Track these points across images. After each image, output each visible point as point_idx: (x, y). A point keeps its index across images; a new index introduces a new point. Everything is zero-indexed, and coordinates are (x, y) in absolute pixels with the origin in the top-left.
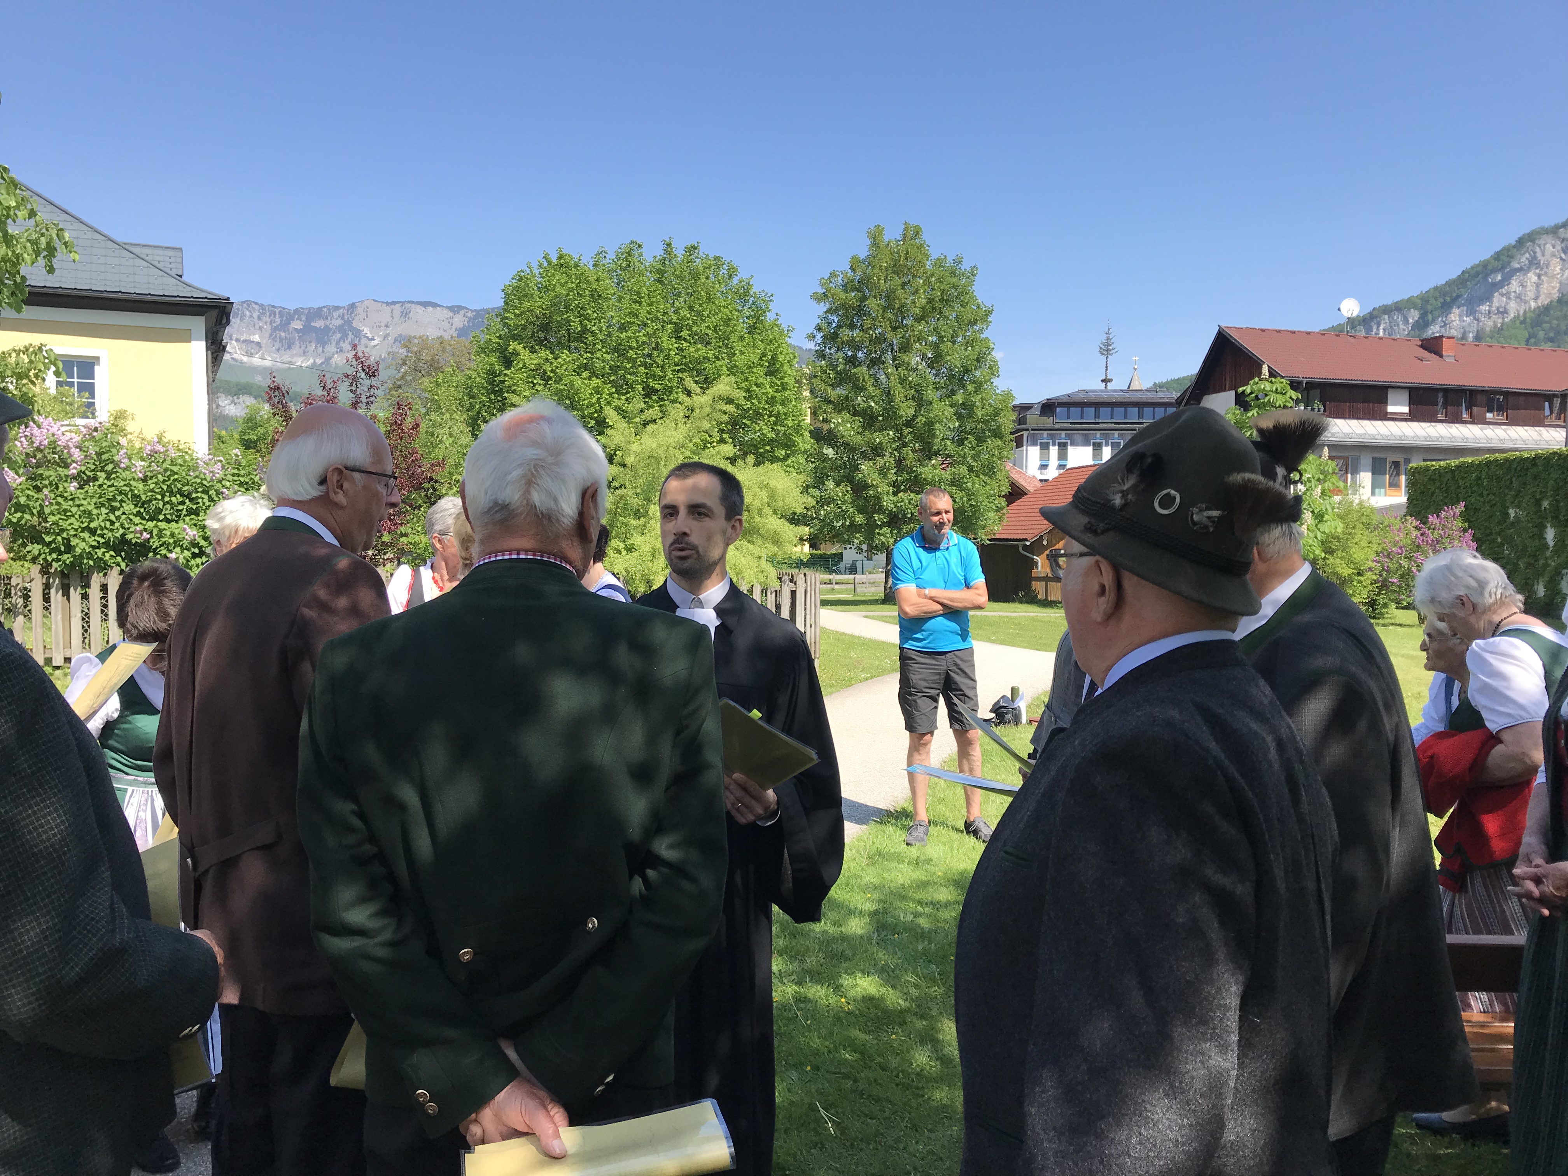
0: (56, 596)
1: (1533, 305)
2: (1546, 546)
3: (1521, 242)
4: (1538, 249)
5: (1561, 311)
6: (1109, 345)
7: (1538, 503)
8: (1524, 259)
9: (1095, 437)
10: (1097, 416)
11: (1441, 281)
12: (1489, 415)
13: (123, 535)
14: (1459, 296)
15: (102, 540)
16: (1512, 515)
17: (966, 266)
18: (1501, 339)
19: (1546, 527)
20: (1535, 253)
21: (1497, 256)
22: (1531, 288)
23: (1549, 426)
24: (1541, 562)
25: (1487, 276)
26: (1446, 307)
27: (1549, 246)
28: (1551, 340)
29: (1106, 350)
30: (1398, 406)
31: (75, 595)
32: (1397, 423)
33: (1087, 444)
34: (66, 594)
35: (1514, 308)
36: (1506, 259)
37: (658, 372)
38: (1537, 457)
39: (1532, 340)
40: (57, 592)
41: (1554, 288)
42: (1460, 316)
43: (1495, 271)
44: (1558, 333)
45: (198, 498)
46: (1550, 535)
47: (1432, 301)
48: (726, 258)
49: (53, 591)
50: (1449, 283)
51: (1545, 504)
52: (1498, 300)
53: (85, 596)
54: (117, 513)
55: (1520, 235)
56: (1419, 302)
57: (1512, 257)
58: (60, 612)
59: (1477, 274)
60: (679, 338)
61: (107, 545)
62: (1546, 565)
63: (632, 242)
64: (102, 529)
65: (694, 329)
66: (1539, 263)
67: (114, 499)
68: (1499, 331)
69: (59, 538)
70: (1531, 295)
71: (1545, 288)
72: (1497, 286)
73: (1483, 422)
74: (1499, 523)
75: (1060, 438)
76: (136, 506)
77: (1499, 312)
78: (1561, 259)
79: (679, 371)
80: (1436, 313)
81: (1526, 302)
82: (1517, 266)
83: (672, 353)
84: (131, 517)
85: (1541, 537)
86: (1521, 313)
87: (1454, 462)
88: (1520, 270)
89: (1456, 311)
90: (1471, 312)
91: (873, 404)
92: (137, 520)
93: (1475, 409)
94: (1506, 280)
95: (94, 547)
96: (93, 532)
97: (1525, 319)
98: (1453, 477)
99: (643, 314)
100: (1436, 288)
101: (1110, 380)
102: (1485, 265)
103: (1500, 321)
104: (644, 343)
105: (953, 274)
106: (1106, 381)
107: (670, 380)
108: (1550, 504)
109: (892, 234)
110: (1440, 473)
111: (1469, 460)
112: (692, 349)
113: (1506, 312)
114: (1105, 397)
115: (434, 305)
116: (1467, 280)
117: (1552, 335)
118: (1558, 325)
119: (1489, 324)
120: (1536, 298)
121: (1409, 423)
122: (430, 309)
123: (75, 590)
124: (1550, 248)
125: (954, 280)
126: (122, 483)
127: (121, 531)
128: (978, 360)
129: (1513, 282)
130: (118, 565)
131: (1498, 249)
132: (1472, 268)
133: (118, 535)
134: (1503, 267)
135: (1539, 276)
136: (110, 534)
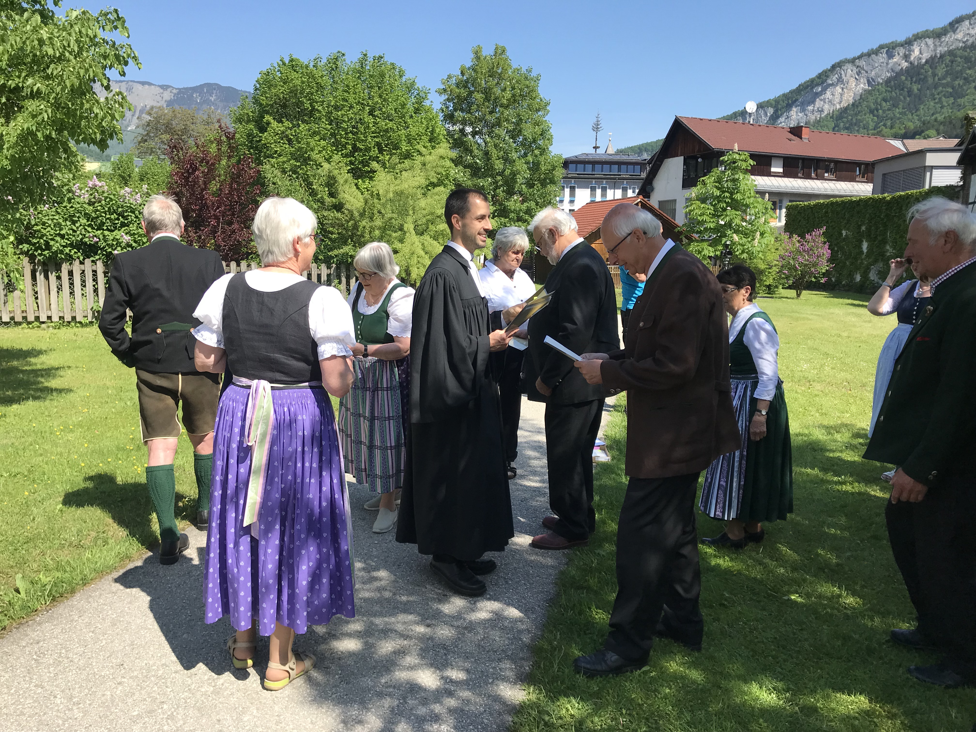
0: (40, 277)
1: (838, 107)
2: (862, 252)
3: (834, 67)
4: (843, 72)
5: (854, 111)
6: (598, 125)
7: (859, 227)
8: (835, 78)
9: (592, 183)
10: (593, 170)
11: (787, 91)
12: (826, 175)
13: (82, 239)
14: (796, 100)
15: (69, 242)
16: (844, 234)
17: (534, 74)
18: (819, 128)
19: (863, 241)
20: (841, 74)
21: (819, 76)
22: (837, 96)
23: (858, 182)
24: (859, 261)
25: (813, 88)
26: (789, 107)
27: (849, 70)
28: (847, 128)
29: (596, 128)
30: (777, 169)
31: (52, 277)
32: (776, 178)
33: (587, 187)
34: (47, 277)
35: (827, 109)
36: (825, 78)
37: (362, 137)
38: (861, 200)
39: (837, 128)
40: (40, 275)
41: (850, 96)
42: (796, 112)
43: (818, 85)
44: (851, 124)
45: (128, 215)
46: (865, 246)
47: (781, 102)
48: (398, 64)
49: (38, 274)
50: (791, 92)
51: (863, 228)
52: (818, 103)
53: (59, 278)
54: (77, 225)
55: (833, 63)
56: (774, 103)
57: (828, 77)
58: (43, 288)
59: (808, 86)
60: (374, 116)
61: (71, 245)
62: (862, 263)
63: (339, 52)
64: (68, 235)
65: (384, 110)
66: (843, 81)
67: (74, 216)
68: (818, 122)
69: (42, 241)
70: (837, 100)
71: (845, 97)
72: (817, 95)
73: (823, 178)
74: (837, 239)
75: (571, 183)
76: (88, 221)
77: (818, 111)
78: (856, 78)
79: (374, 137)
80: (783, 110)
81: (834, 105)
82: (831, 82)
83: (371, 125)
84: (86, 227)
85: (860, 247)
86: (831, 112)
87: (813, 202)
88: (832, 85)
89: (794, 109)
90: (803, 110)
91: (478, 161)
92: (89, 229)
93: (819, 171)
94: (824, 90)
95: (64, 246)
96: (62, 236)
97: (833, 115)
98: (812, 212)
99: (351, 100)
100: (784, 95)
101: (598, 147)
102: (812, 81)
103: (819, 116)
104: (352, 118)
105: (526, 78)
106: (596, 148)
107: (370, 143)
108: (866, 228)
109: (487, 52)
110: (804, 208)
111: (822, 201)
112: (384, 123)
113: (822, 111)
114: (597, 158)
115: (150, 84)
116: (802, 90)
117: (847, 125)
118: (852, 119)
119: (812, 118)
120: (840, 103)
121: (783, 179)
122: (147, 86)
123: (52, 274)
124: (849, 71)
125: (528, 82)
126: (79, 206)
127: (81, 237)
128: (541, 135)
129: (827, 92)
130: (78, 258)
131: (820, 72)
132: (805, 83)
133: (78, 239)
134: (823, 83)
135: (843, 89)
136: (74, 238)
